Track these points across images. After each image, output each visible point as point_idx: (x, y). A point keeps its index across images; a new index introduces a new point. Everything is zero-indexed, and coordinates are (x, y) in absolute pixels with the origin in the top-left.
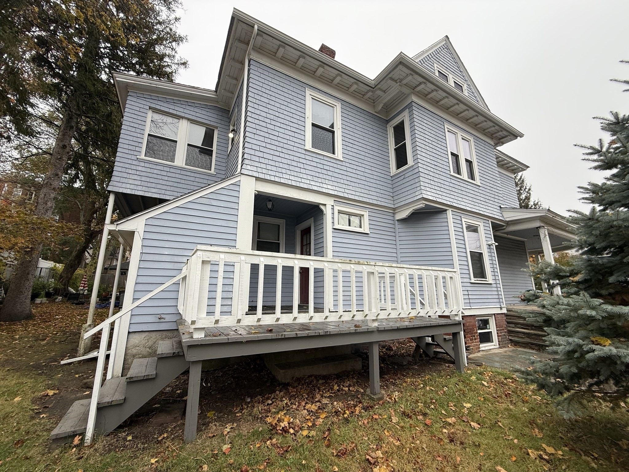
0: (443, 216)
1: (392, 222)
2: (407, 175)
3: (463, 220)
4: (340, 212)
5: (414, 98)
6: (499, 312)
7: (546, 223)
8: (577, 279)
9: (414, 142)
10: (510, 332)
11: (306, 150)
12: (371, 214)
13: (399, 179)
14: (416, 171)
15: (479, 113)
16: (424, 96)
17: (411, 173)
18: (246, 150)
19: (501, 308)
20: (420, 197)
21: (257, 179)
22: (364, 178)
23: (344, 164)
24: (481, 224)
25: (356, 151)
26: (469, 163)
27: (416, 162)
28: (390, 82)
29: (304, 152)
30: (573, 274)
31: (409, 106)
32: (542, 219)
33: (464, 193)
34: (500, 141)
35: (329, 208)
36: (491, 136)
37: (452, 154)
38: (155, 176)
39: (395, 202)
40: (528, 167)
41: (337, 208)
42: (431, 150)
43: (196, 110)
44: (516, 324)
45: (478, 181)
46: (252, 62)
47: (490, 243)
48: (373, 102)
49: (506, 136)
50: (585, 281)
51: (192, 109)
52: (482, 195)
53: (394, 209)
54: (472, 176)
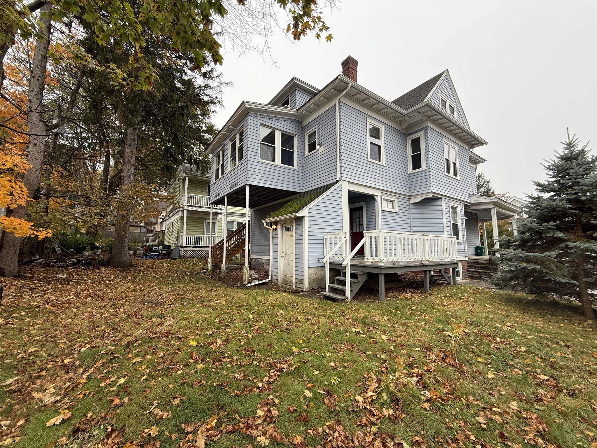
0: (440, 202)
1: (408, 204)
2: (420, 175)
3: (450, 204)
4: (384, 199)
5: (429, 124)
6: (464, 259)
7: (496, 206)
8: (516, 243)
9: (427, 154)
10: (468, 271)
11: (368, 161)
12: (399, 200)
13: (415, 177)
14: (428, 174)
15: (464, 131)
16: (434, 122)
17: (423, 175)
18: (342, 165)
19: (465, 257)
20: (430, 191)
21: (349, 182)
22: (395, 177)
23: (385, 168)
24: (459, 206)
25: (391, 158)
26: (455, 164)
27: (428, 168)
28: (417, 114)
29: (367, 162)
30: (515, 241)
31: (425, 129)
32: (494, 203)
33: (451, 186)
34: (473, 146)
35: (379, 197)
36: (468, 143)
37: (446, 159)
38: (268, 173)
39: (411, 192)
40: (485, 160)
41: (383, 197)
42: (436, 159)
43: (285, 123)
44: (471, 266)
45: (458, 178)
46: (341, 104)
47: (462, 217)
48: (400, 123)
49: (477, 144)
50: (519, 244)
51: (282, 122)
52: (460, 187)
53: (410, 196)
54: (455, 174)
